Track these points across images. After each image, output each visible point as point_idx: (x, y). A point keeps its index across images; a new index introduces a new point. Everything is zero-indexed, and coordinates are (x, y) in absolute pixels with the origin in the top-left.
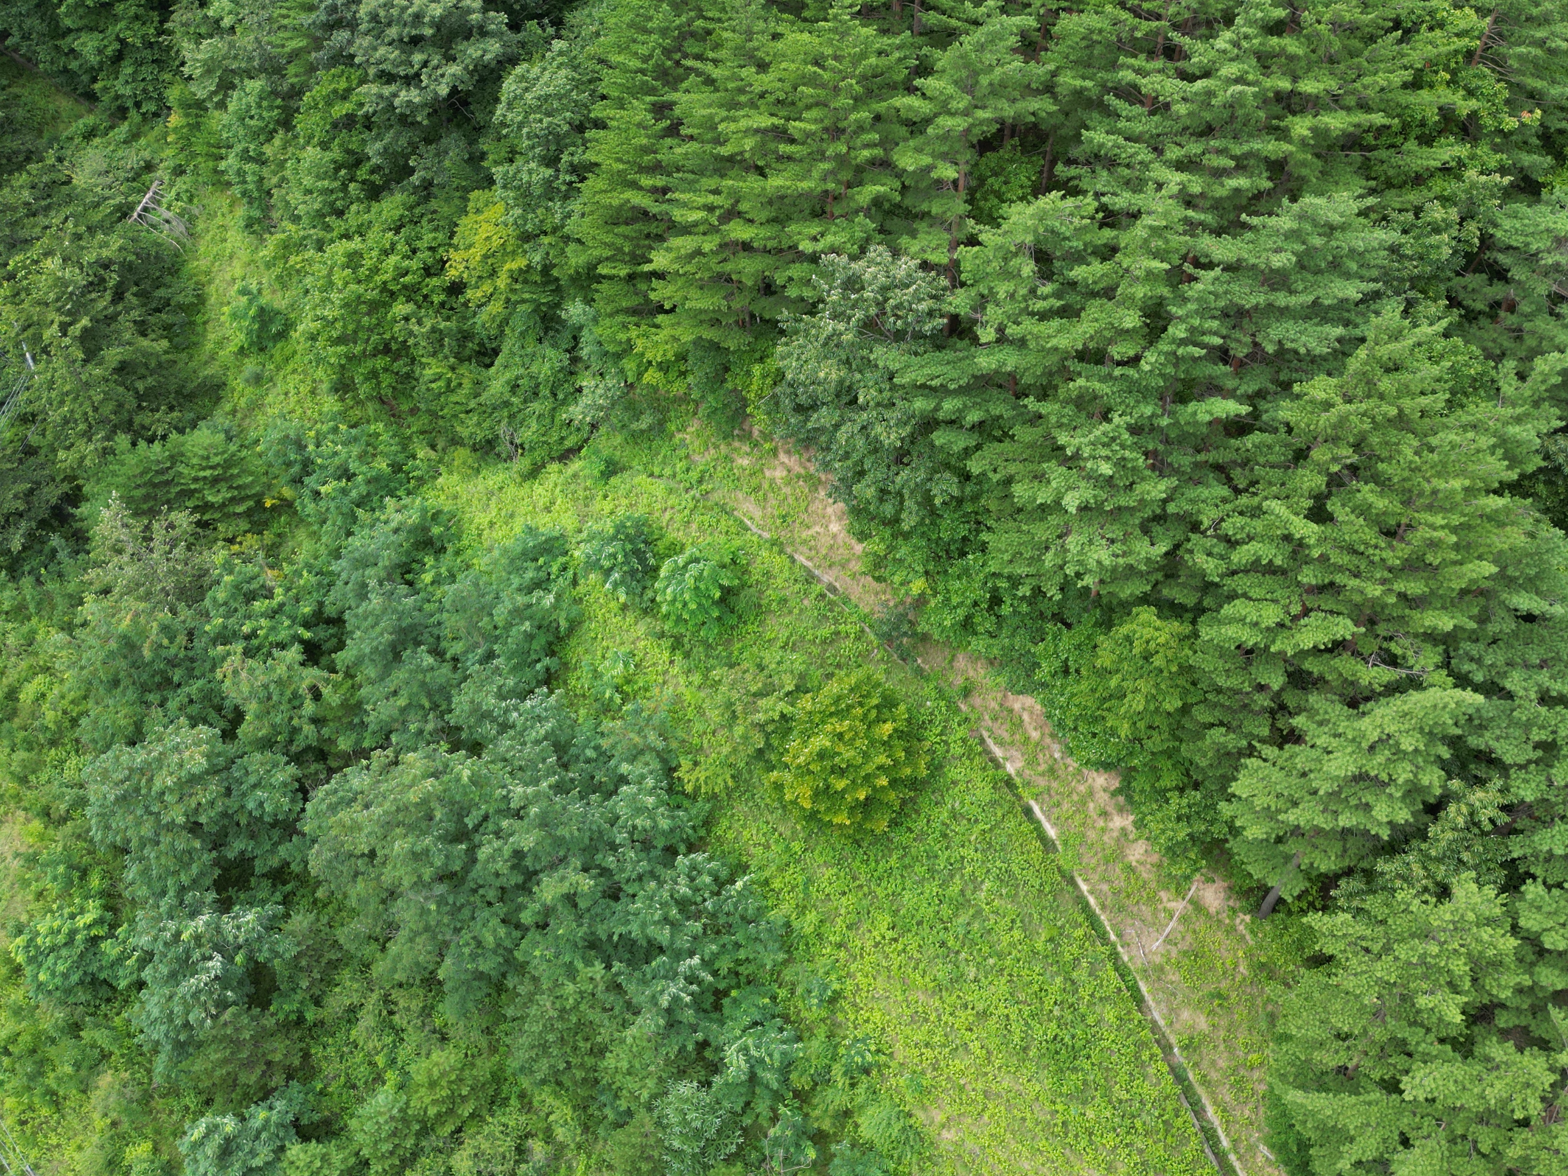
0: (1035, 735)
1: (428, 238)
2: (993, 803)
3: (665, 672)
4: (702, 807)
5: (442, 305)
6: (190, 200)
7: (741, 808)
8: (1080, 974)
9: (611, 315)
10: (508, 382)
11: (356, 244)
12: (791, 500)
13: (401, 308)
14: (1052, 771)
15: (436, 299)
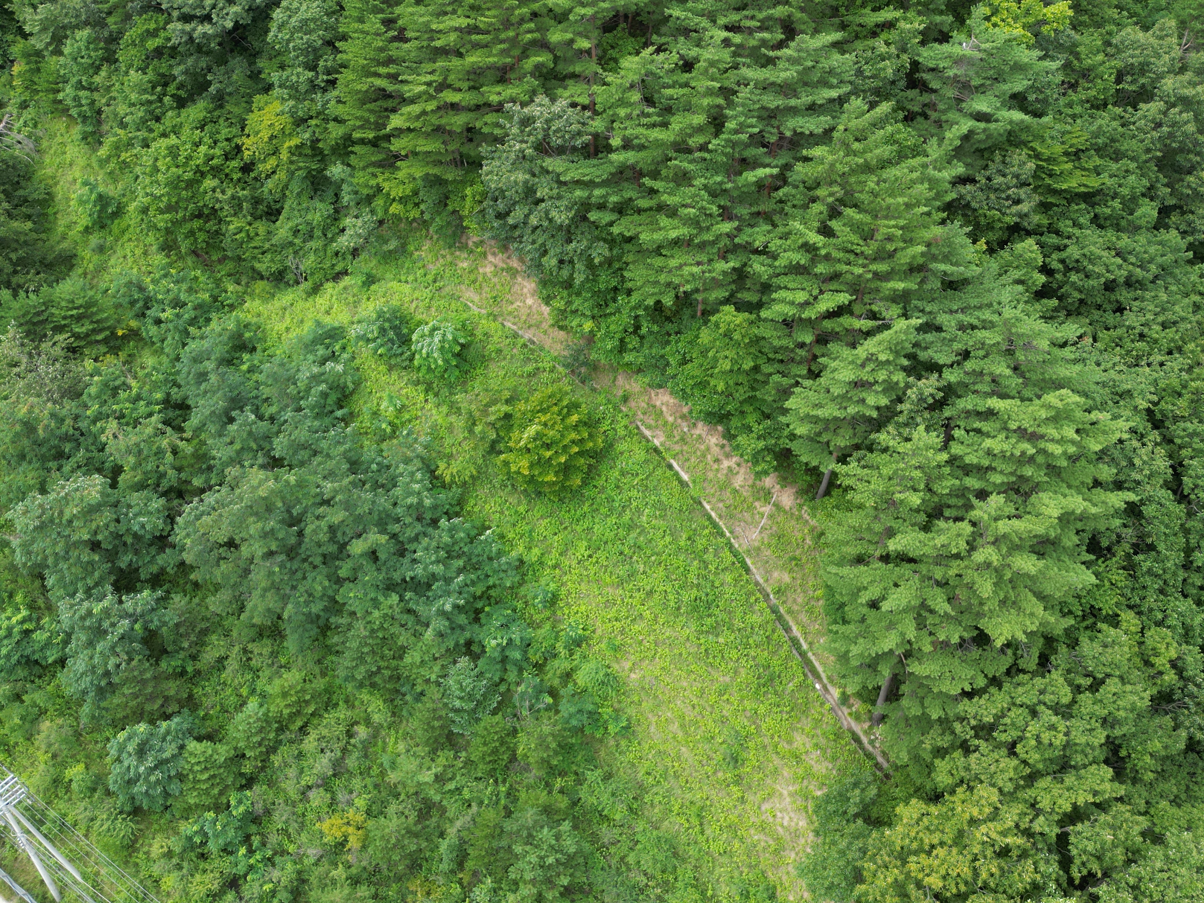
0: (671, 419)
1: (225, 132)
2: (646, 461)
3: (423, 408)
4: (457, 491)
5: (239, 180)
6: (35, 126)
7: (482, 491)
8: (709, 557)
9: (364, 168)
10: (291, 229)
11: (173, 140)
12: (499, 287)
13: (209, 183)
14: (683, 439)
15: (235, 177)
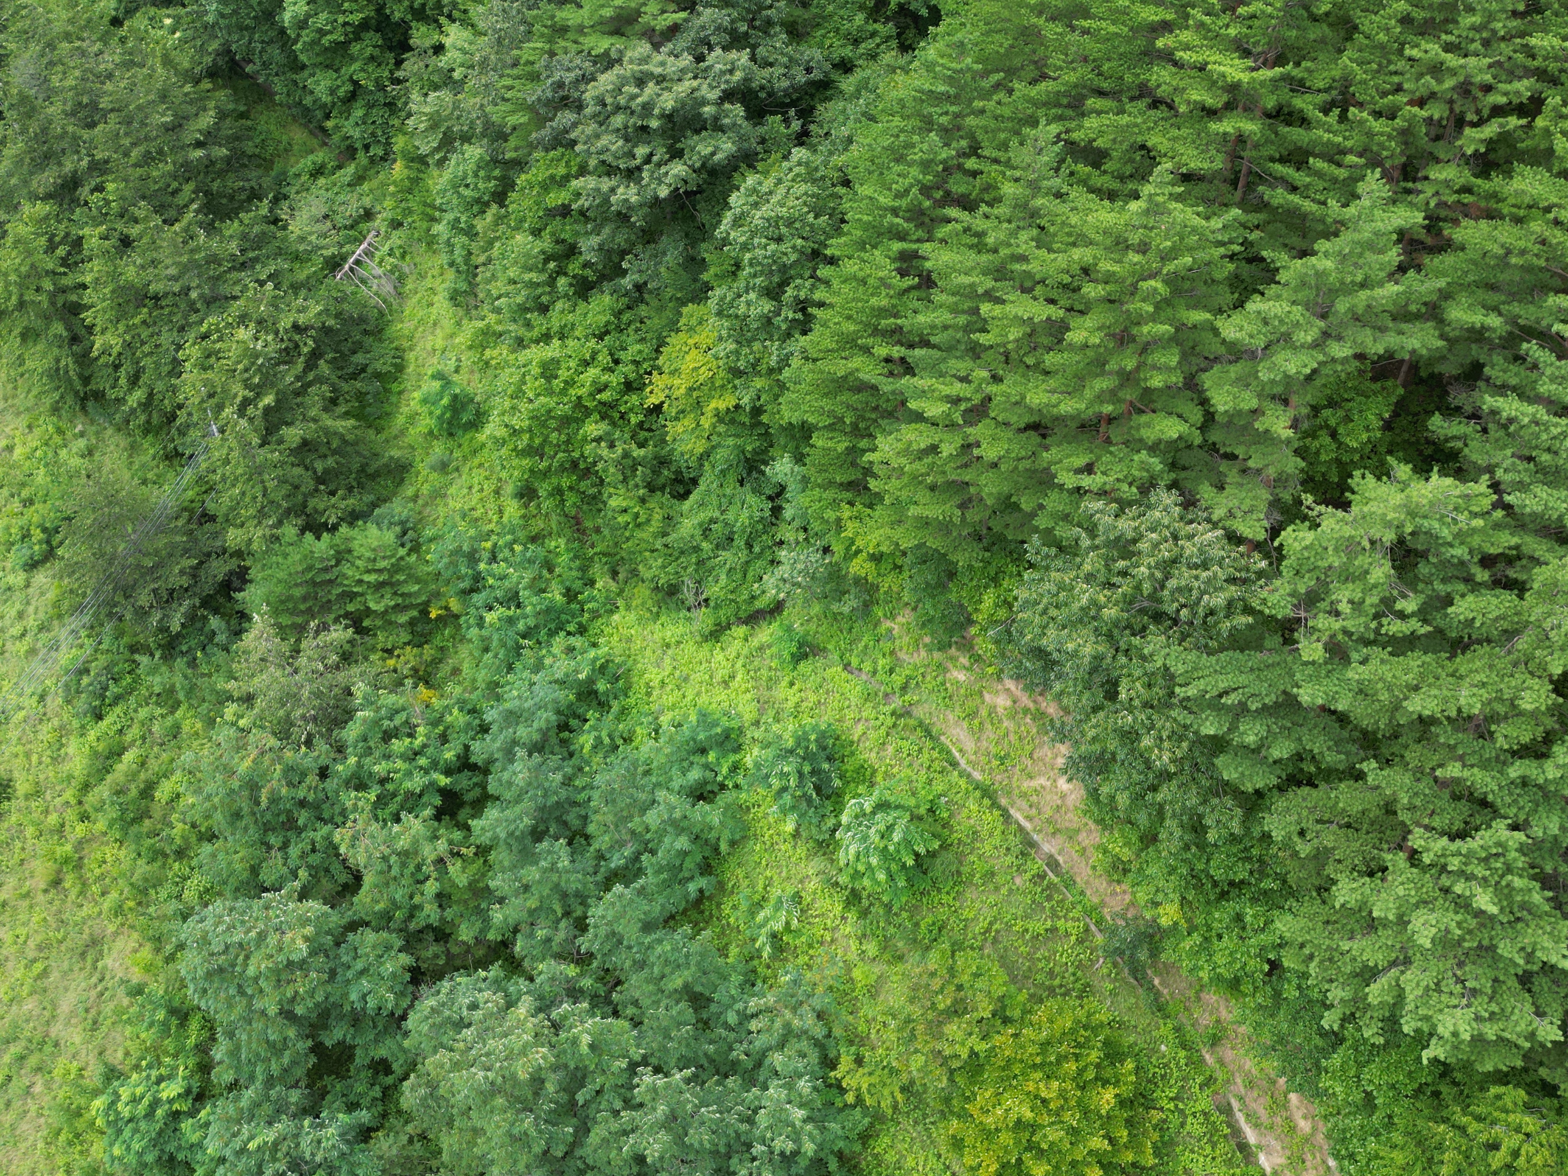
1: (634, 349)
3: (835, 929)
4: (859, 1120)
5: (640, 425)
6: (403, 256)
7: (908, 1128)
9: (821, 487)
10: (701, 525)
11: (552, 350)
13: (593, 428)
15: (634, 419)
